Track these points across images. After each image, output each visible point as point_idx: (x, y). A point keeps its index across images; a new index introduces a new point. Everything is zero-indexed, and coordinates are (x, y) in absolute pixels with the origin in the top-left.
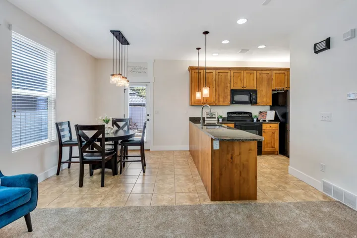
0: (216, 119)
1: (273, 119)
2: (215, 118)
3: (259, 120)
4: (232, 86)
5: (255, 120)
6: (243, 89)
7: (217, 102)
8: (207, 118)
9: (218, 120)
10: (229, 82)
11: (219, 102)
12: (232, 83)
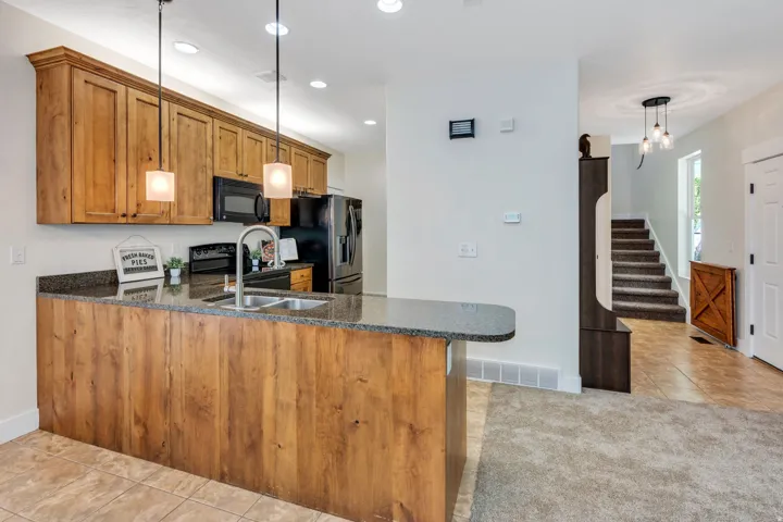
0: (160, 273)
1: (296, 258)
2: (154, 268)
3: (266, 263)
4: (217, 165)
5: (255, 262)
6: (240, 179)
7: (174, 214)
8: (127, 271)
9: (168, 275)
10: (209, 152)
11: (180, 213)
12: (217, 158)
